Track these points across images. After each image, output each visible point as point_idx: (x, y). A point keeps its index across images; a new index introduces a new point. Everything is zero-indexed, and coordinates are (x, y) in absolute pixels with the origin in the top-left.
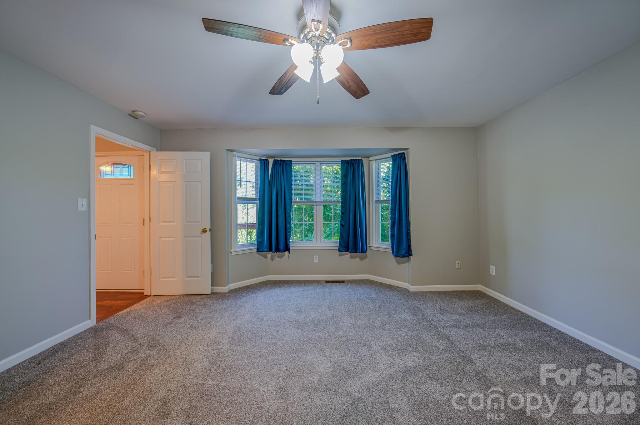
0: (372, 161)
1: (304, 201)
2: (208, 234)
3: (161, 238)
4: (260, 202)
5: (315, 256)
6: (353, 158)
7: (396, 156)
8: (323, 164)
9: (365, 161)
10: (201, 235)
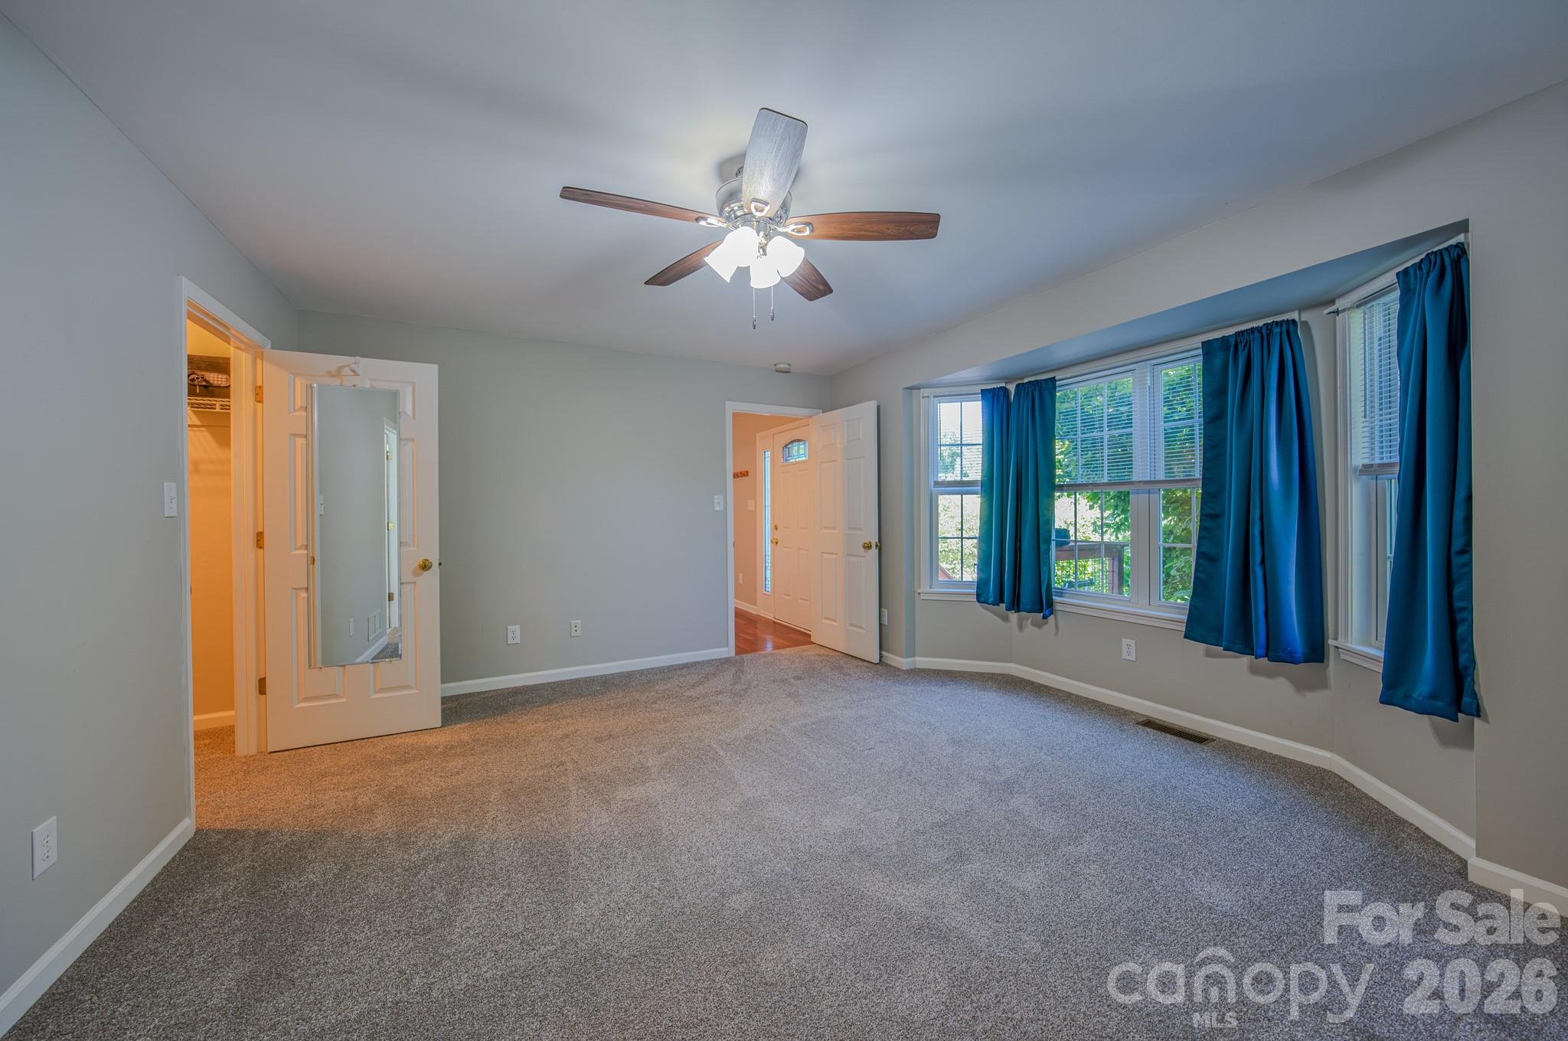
0: (1346, 313)
1: (1107, 481)
2: (874, 551)
3: (824, 555)
4: (984, 488)
5: (1125, 641)
6: (1269, 321)
7: (1412, 272)
8: (1160, 367)
9: (1314, 319)
10: (865, 554)
